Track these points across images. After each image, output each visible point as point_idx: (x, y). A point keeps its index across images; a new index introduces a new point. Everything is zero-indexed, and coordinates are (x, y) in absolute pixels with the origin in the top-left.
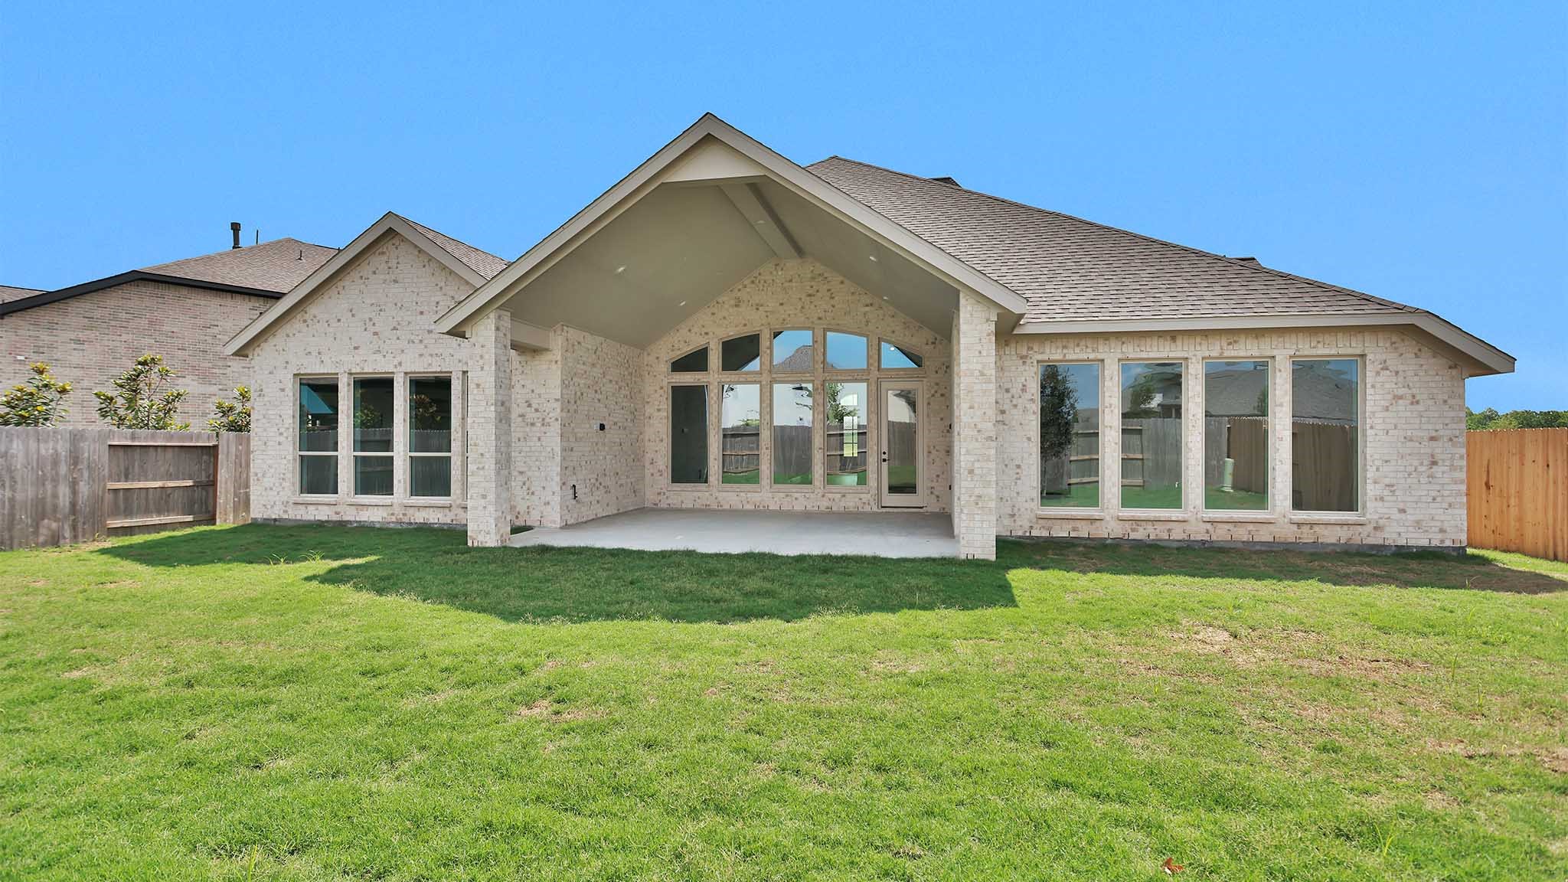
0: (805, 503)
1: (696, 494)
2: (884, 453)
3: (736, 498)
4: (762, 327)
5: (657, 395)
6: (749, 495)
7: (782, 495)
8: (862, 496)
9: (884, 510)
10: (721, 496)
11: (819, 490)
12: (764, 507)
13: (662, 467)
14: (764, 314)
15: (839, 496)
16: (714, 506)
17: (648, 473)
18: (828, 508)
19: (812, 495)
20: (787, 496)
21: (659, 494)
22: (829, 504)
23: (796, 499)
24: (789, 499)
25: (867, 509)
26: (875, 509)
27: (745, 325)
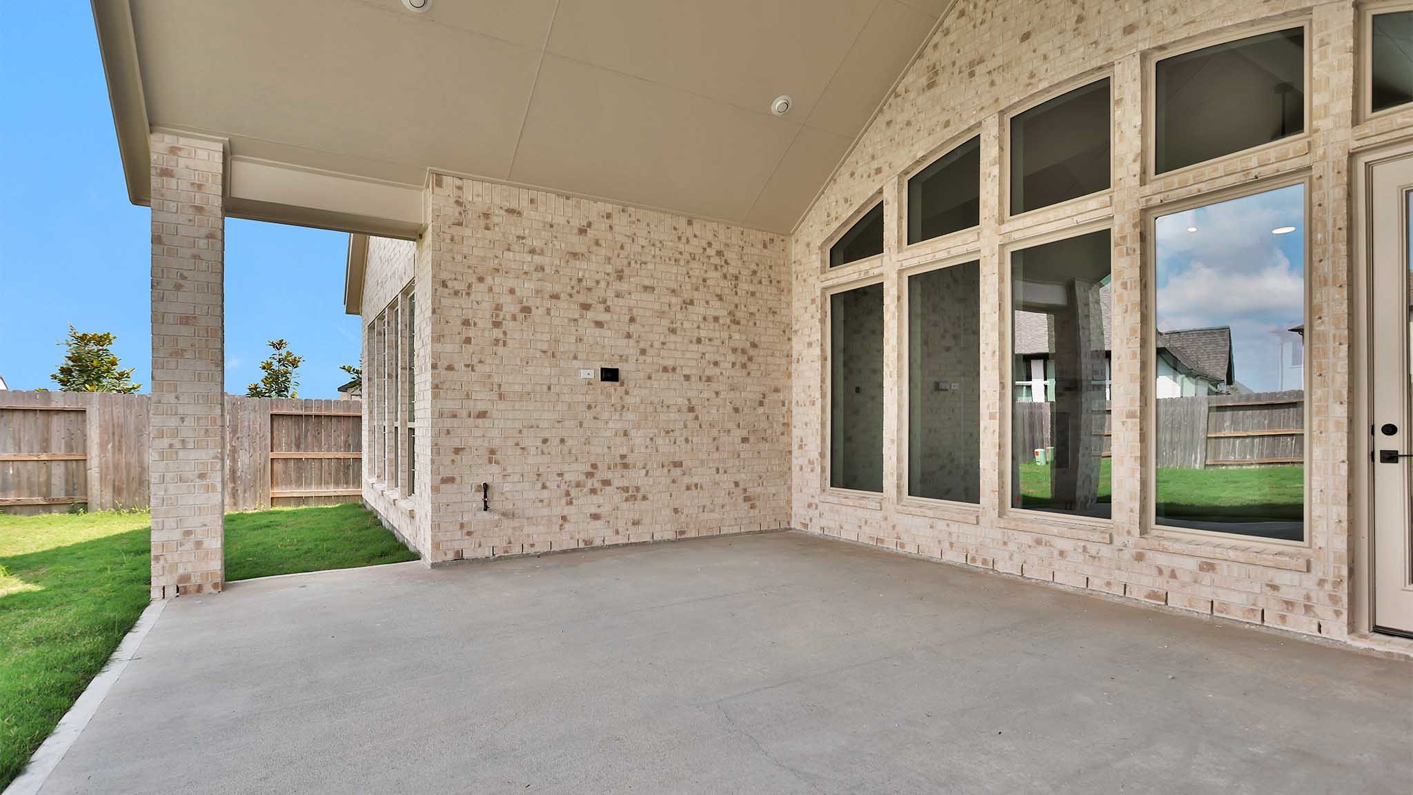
0: (1089, 570)
1: (860, 513)
2: (1390, 430)
3: (929, 532)
4: (983, 115)
5: (807, 316)
6: (954, 528)
7: (1027, 539)
8: (1282, 578)
9: (1381, 645)
10: (904, 522)
11: (1125, 538)
12: (985, 562)
13: (815, 455)
14: (987, 79)
15: (1192, 564)
16: (890, 545)
17: (795, 463)
18: (1153, 595)
19: (1106, 551)
20: (1039, 542)
21: (810, 506)
22: (1160, 585)
23: (1062, 553)
24: (1042, 551)
25: (1301, 626)
26: (1337, 631)
27: (947, 124)
